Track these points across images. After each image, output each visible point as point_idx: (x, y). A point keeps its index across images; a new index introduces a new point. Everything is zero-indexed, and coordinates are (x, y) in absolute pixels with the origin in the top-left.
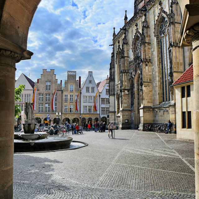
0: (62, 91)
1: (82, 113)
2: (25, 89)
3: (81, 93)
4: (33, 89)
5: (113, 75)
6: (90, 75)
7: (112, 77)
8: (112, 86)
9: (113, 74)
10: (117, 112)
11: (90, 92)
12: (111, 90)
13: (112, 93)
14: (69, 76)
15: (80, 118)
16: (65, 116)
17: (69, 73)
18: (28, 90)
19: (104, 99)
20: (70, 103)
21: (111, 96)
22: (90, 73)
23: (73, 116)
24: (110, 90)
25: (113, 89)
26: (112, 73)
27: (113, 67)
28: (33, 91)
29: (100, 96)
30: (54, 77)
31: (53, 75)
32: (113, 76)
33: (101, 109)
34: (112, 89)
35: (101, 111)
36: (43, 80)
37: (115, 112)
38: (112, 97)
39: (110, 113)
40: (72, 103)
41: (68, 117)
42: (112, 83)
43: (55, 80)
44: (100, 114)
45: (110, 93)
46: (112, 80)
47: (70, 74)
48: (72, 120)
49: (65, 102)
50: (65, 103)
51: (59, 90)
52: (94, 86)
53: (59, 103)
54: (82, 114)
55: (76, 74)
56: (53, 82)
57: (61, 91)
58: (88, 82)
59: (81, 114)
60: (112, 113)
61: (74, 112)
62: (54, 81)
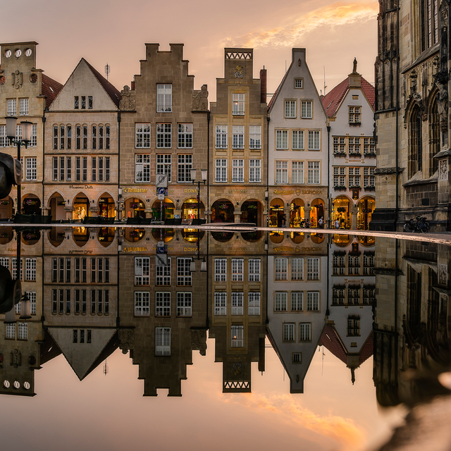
0: (209, 113)
1: (271, 183)
2: (93, 110)
3: (268, 120)
4: (117, 109)
5: (392, 38)
6: (296, 60)
7: (389, 45)
8: (387, 77)
9: (392, 33)
10: (406, 171)
11: (299, 117)
12: (384, 93)
13: (387, 104)
14: (229, 64)
15: (267, 199)
16: (220, 195)
17: (229, 54)
18: (101, 111)
19: (342, 138)
20: (235, 150)
21: (382, 116)
22: (298, 55)
23: (245, 192)
24: (379, 93)
25: (392, 87)
26: (389, 29)
27: (392, 6)
28: (116, 114)
29: (329, 129)
30: (182, 68)
31: (179, 64)
32: (392, 41)
33: (332, 169)
34: (387, 88)
35: (332, 177)
36: (146, 78)
37: (398, 172)
38: (387, 116)
39: (378, 177)
40: (242, 154)
41: (227, 198)
42: (387, 68)
43: (186, 78)
44: (328, 187)
45: (380, 103)
46: (387, 55)
47: (232, 57)
48: (240, 206)
49: (218, 150)
50: (218, 153)
51: (199, 110)
52: (309, 97)
53: (199, 151)
54: (271, 186)
55: (251, 57)
56: (179, 85)
57: (206, 115)
58: (291, 81)
59: (267, 187)
60: (388, 174)
61: (246, 181)
62: (181, 82)
